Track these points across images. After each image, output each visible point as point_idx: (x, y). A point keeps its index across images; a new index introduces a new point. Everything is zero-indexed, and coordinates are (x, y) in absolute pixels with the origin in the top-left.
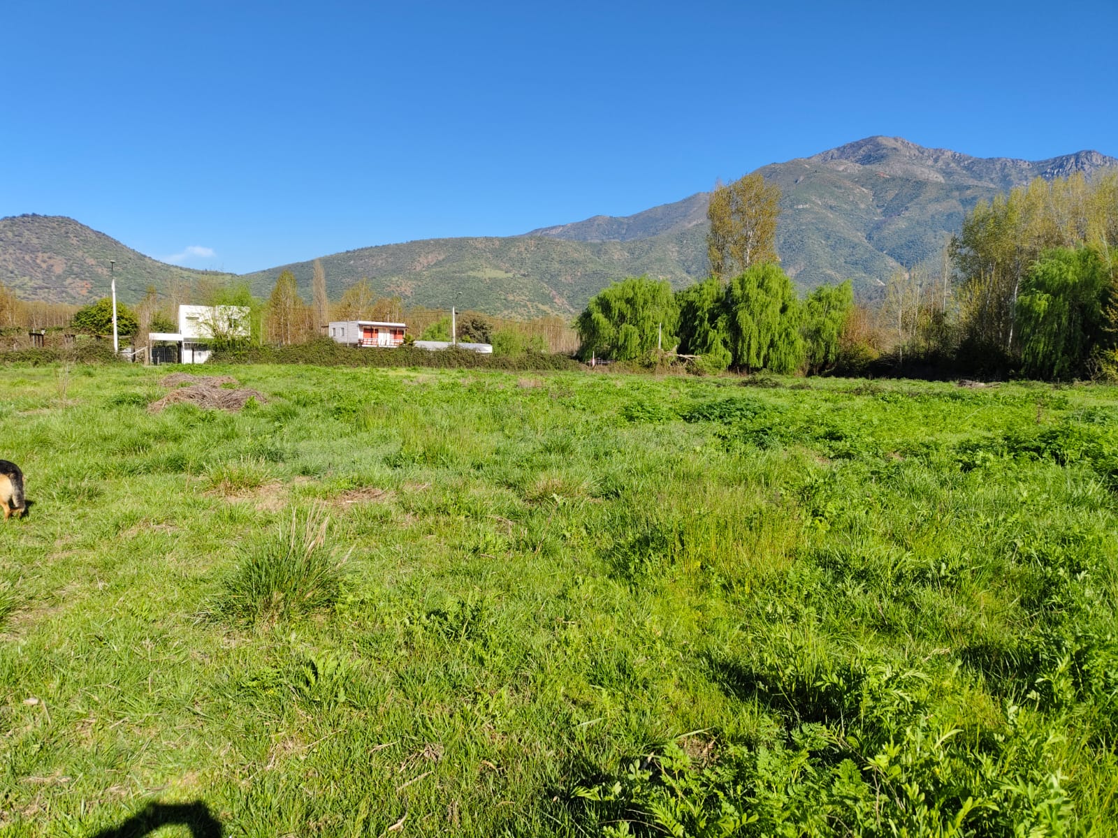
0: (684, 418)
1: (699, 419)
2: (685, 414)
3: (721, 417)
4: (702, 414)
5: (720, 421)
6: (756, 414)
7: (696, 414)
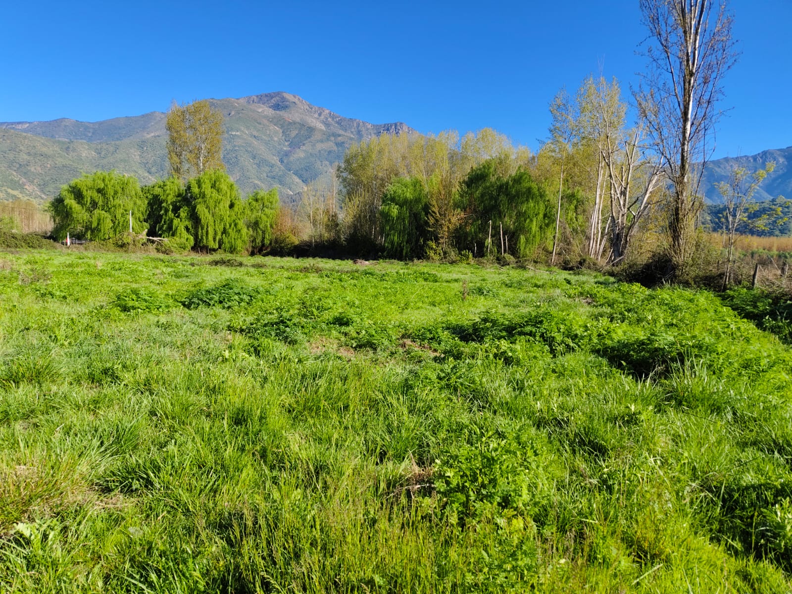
0: (184, 305)
1: (198, 304)
2: (183, 300)
3: (221, 302)
4: (201, 300)
5: (221, 306)
6: (251, 297)
7: (196, 300)
